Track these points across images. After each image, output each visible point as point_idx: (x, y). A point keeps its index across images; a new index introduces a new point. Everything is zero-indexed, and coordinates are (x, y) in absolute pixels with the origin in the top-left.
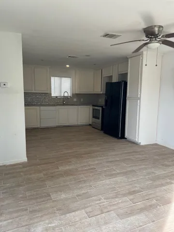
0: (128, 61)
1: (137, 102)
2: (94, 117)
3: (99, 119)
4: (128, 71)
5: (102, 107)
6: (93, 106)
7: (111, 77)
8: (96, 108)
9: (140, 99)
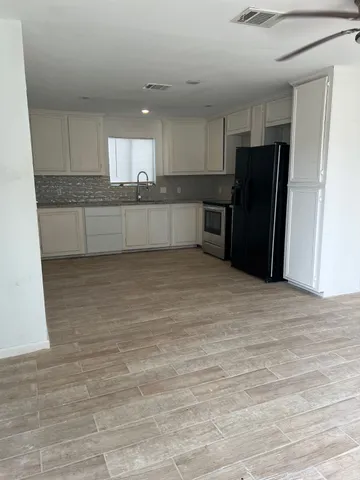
0: (291, 95)
1: (316, 194)
2: (207, 229)
3: (219, 233)
4: (290, 118)
5: (227, 206)
6: (205, 203)
7: (247, 135)
8: (213, 208)
9: (323, 186)
